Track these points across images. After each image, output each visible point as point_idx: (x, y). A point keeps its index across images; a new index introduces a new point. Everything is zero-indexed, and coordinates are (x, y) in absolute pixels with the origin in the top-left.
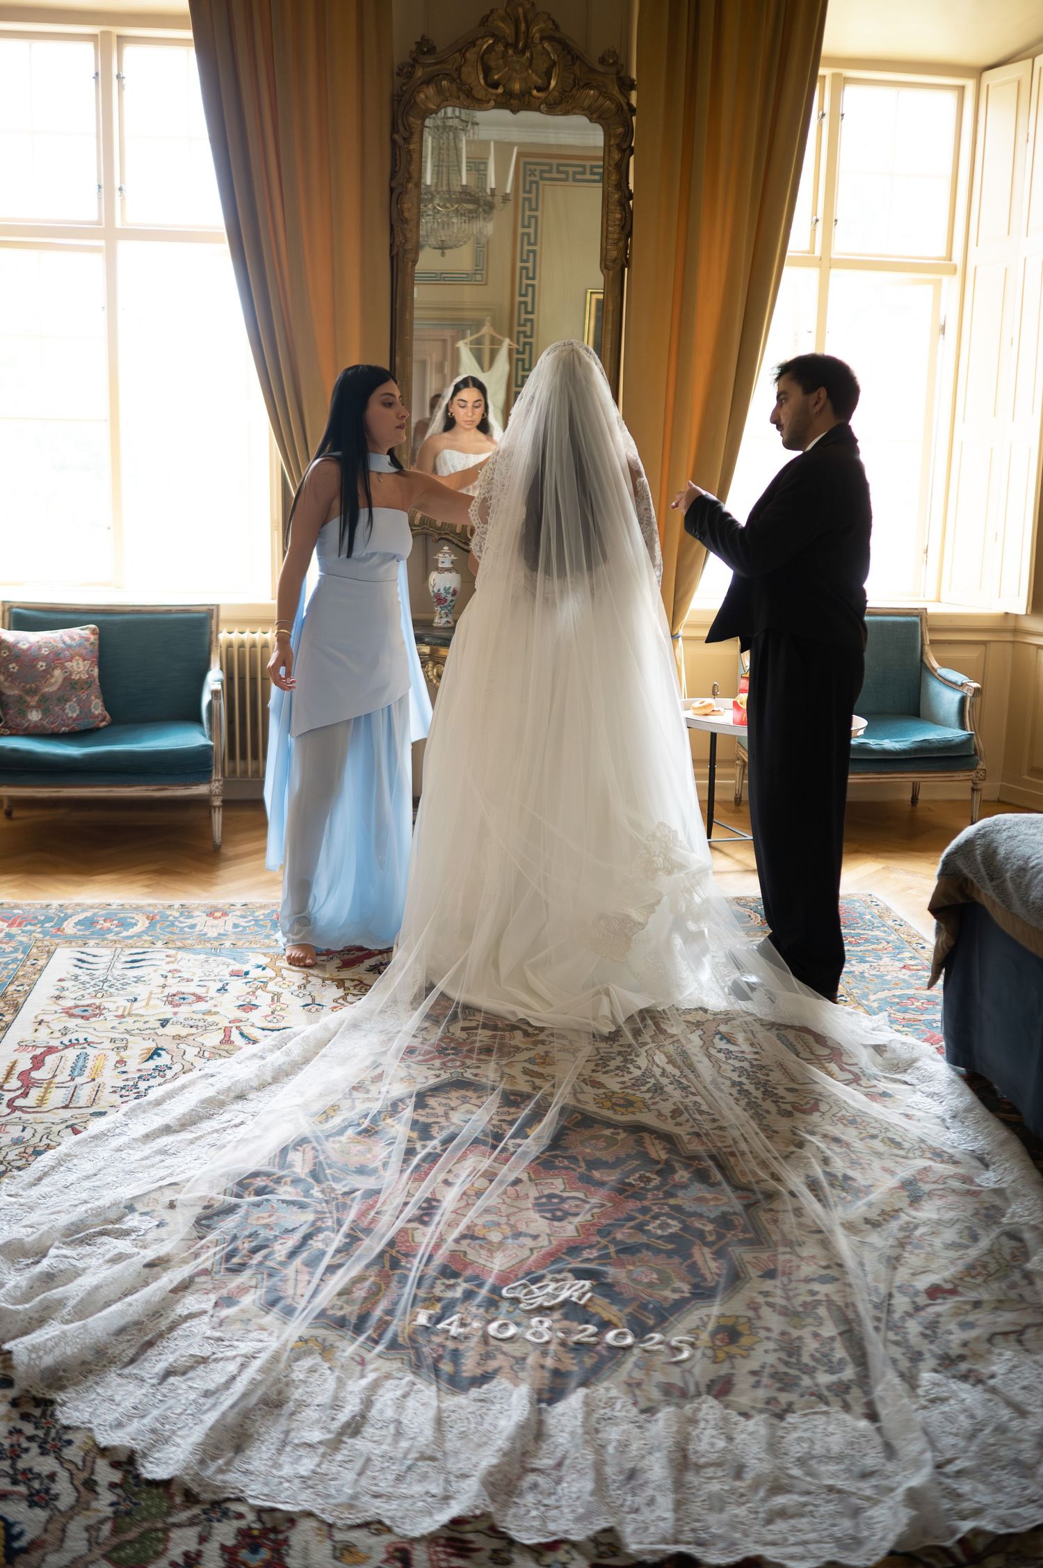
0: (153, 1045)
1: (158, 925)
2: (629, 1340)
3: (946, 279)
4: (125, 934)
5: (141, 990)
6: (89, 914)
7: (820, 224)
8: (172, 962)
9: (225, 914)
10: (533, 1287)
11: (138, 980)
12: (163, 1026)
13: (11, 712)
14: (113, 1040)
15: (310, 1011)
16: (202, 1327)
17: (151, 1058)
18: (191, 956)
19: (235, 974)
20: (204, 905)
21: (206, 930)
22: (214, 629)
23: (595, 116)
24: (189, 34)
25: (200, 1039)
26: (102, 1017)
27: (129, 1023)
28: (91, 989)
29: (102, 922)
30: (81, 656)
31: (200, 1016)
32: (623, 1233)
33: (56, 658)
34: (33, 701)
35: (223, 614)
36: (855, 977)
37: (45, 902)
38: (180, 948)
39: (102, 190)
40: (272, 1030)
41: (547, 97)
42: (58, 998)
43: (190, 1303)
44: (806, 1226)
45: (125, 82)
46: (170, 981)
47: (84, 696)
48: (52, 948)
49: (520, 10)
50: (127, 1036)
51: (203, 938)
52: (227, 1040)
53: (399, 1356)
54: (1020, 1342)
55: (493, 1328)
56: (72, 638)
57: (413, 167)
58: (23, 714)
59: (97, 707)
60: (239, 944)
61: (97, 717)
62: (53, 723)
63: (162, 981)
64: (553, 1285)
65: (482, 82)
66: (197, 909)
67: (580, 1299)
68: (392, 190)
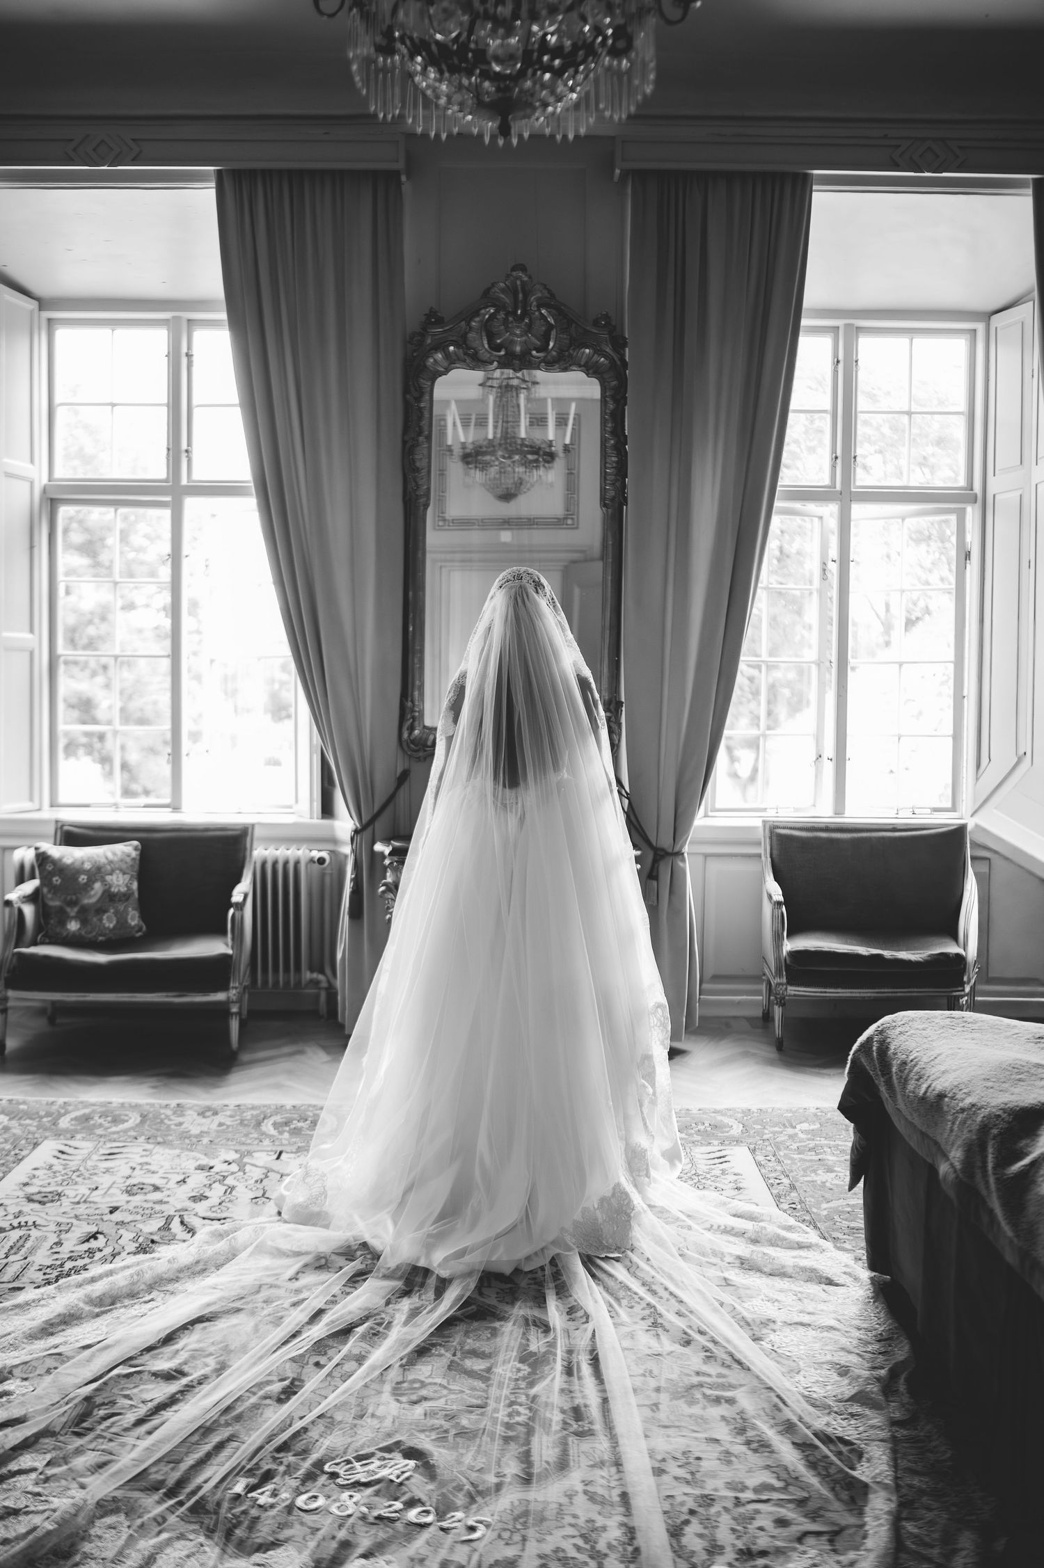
0: (94, 1229)
1: (148, 1123)
2: (430, 1519)
3: (969, 509)
4: (114, 1129)
5: (105, 1181)
6: (87, 1111)
7: (839, 461)
8: (147, 1156)
9: (216, 1113)
10: (357, 1465)
11: (107, 1171)
12: (111, 1212)
13: (52, 922)
14: (59, 1224)
15: (256, 1203)
16: (26, 1482)
17: (88, 1240)
18: (167, 1151)
19: (201, 1168)
20: (196, 1105)
21: (190, 1128)
22: (248, 845)
23: (591, 371)
24: (223, 316)
25: (140, 1226)
26: (59, 1203)
27: (82, 1209)
28: (60, 1178)
29: (96, 1118)
30: (121, 870)
31: (150, 1205)
32: (469, 1419)
33: (98, 872)
34: (73, 912)
35: (258, 832)
36: (814, 1186)
37: (51, 1099)
38: (159, 1143)
39: (171, 452)
40: (212, 1220)
41: (545, 357)
42: (26, 1184)
43: (26, 1460)
44: (659, 1420)
45: (195, 359)
46: (137, 1172)
47: (121, 907)
48: (40, 1140)
49: (518, 282)
50: (74, 1221)
51: (185, 1136)
52: (166, 1227)
53: (198, 1519)
54: (831, 1541)
55: (300, 1501)
56: (114, 854)
57: (424, 423)
58: (63, 923)
59: (134, 919)
60: (216, 1141)
61: (133, 927)
62: (90, 932)
63: (129, 1172)
64: (378, 1463)
65: (486, 346)
66: (190, 1108)
67: (398, 1477)
68: (404, 442)
